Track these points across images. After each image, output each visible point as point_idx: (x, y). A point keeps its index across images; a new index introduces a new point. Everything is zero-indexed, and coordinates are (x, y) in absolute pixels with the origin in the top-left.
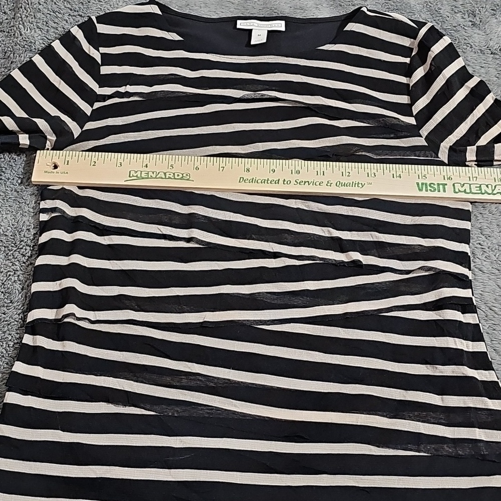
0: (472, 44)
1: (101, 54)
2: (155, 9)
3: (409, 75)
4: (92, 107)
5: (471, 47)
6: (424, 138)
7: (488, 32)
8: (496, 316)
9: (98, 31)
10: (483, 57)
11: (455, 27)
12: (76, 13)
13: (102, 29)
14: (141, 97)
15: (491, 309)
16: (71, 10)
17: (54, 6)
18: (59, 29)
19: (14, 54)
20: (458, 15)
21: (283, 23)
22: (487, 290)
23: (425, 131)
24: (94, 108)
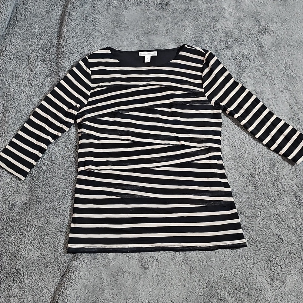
0: (226, 56)
1: (91, 71)
2: (109, 51)
3: (202, 72)
4: (90, 92)
5: (226, 58)
6: (207, 96)
7: (233, 51)
9: (89, 62)
10: (230, 61)
12: (80, 53)
13: (90, 60)
14: (106, 87)
16: (78, 52)
17: (71, 51)
18: (74, 60)
19: (60, 73)
20: (222, 44)
21: (156, 52)
22: (227, 152)
23: (207, 94)
24: (91, 92)
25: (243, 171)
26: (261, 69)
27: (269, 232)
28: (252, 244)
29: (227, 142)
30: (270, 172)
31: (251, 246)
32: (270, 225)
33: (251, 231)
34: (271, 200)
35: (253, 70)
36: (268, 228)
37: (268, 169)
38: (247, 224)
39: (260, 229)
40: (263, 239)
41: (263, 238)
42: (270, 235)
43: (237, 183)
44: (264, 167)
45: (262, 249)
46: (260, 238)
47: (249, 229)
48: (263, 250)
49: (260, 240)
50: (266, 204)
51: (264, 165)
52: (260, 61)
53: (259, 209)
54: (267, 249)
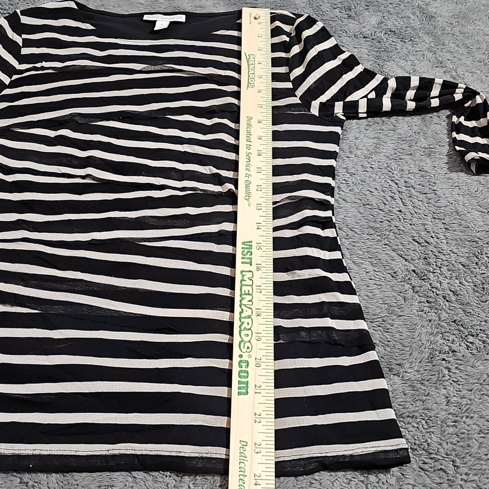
0: (347, 30)
1: (23, 39)
2: (72, 5)
3: (288, 51)
4: (11, 78)
6: (299, 97)
7: (362, 21)
8: (356, 235)
9: (22, 22)
10: (357, 40)
11: (333, 18)
13: (25, 20)
14: (54, 70)
15: (352, 230)
20: (337, 10)
21: (184, 16)
22: (349, 215)
23: (300, 92)
24: (12, 79)
25: (393, 262)
26: (430, 55)
27: (478, 425)
28: (427, 461)
29: (348, 195)
30: (469, 269)
31: (426, 467)
32: (481, 406)
33: (424, 422)
34: (480, 340)
35: (411, 58)
36: (476, 416)
38: (409, 400)
39: (450, 416)
40: (461, 446)
41: (461, 444)
42: (482, 435)
43: (377, 291)
44: (452, 254)
45: (462, 479)
46: (452, 443)
47: (417, 414)
48: (466, 481)
49: (454, 450)
50: (463, 348)
51: (450, 251)
52: (427, 41)
53: (444, 362)
54: (476, 478)
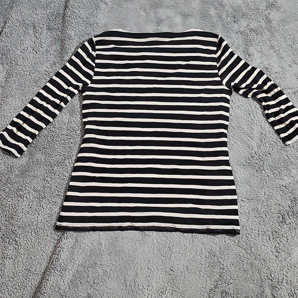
37: (274, 140)
